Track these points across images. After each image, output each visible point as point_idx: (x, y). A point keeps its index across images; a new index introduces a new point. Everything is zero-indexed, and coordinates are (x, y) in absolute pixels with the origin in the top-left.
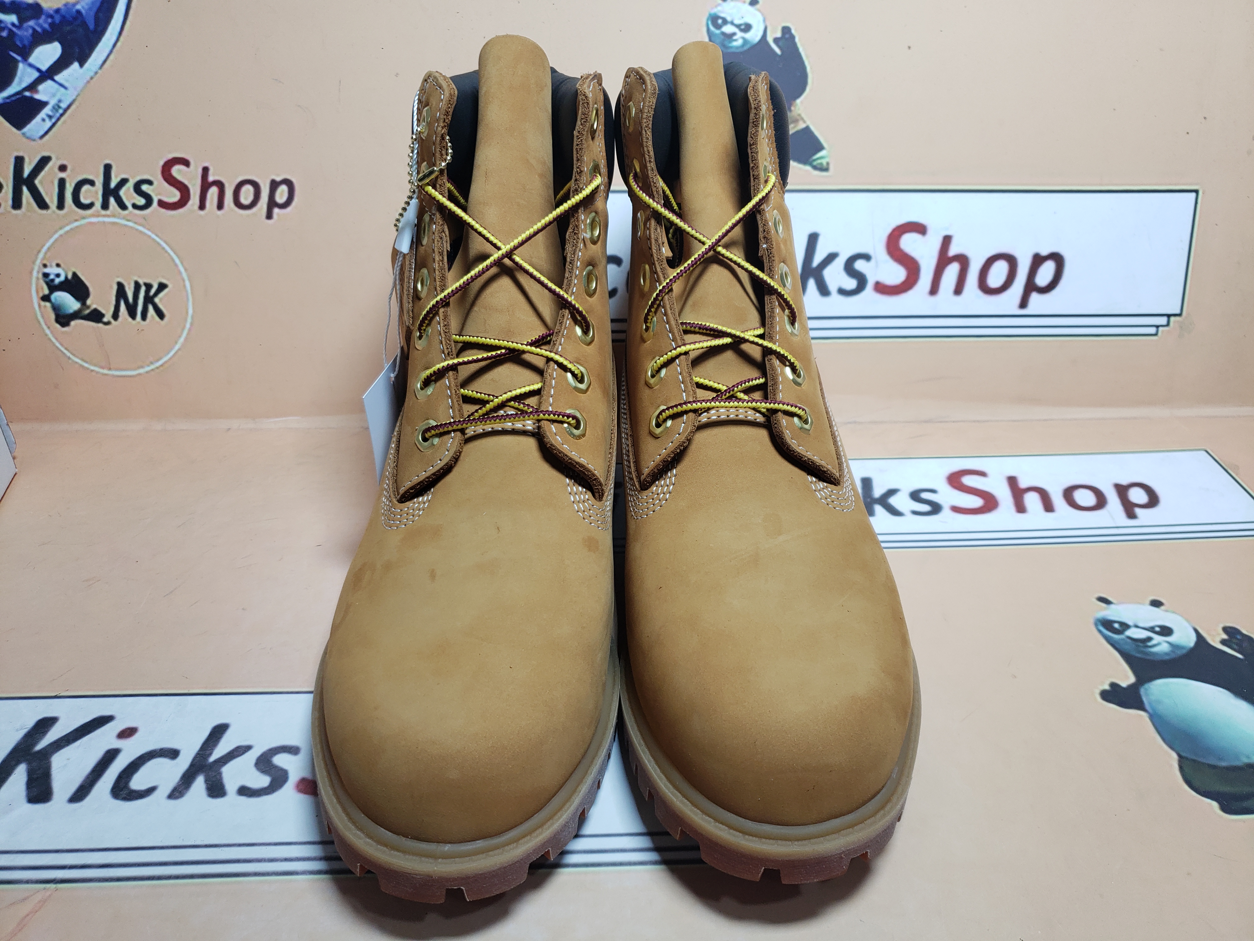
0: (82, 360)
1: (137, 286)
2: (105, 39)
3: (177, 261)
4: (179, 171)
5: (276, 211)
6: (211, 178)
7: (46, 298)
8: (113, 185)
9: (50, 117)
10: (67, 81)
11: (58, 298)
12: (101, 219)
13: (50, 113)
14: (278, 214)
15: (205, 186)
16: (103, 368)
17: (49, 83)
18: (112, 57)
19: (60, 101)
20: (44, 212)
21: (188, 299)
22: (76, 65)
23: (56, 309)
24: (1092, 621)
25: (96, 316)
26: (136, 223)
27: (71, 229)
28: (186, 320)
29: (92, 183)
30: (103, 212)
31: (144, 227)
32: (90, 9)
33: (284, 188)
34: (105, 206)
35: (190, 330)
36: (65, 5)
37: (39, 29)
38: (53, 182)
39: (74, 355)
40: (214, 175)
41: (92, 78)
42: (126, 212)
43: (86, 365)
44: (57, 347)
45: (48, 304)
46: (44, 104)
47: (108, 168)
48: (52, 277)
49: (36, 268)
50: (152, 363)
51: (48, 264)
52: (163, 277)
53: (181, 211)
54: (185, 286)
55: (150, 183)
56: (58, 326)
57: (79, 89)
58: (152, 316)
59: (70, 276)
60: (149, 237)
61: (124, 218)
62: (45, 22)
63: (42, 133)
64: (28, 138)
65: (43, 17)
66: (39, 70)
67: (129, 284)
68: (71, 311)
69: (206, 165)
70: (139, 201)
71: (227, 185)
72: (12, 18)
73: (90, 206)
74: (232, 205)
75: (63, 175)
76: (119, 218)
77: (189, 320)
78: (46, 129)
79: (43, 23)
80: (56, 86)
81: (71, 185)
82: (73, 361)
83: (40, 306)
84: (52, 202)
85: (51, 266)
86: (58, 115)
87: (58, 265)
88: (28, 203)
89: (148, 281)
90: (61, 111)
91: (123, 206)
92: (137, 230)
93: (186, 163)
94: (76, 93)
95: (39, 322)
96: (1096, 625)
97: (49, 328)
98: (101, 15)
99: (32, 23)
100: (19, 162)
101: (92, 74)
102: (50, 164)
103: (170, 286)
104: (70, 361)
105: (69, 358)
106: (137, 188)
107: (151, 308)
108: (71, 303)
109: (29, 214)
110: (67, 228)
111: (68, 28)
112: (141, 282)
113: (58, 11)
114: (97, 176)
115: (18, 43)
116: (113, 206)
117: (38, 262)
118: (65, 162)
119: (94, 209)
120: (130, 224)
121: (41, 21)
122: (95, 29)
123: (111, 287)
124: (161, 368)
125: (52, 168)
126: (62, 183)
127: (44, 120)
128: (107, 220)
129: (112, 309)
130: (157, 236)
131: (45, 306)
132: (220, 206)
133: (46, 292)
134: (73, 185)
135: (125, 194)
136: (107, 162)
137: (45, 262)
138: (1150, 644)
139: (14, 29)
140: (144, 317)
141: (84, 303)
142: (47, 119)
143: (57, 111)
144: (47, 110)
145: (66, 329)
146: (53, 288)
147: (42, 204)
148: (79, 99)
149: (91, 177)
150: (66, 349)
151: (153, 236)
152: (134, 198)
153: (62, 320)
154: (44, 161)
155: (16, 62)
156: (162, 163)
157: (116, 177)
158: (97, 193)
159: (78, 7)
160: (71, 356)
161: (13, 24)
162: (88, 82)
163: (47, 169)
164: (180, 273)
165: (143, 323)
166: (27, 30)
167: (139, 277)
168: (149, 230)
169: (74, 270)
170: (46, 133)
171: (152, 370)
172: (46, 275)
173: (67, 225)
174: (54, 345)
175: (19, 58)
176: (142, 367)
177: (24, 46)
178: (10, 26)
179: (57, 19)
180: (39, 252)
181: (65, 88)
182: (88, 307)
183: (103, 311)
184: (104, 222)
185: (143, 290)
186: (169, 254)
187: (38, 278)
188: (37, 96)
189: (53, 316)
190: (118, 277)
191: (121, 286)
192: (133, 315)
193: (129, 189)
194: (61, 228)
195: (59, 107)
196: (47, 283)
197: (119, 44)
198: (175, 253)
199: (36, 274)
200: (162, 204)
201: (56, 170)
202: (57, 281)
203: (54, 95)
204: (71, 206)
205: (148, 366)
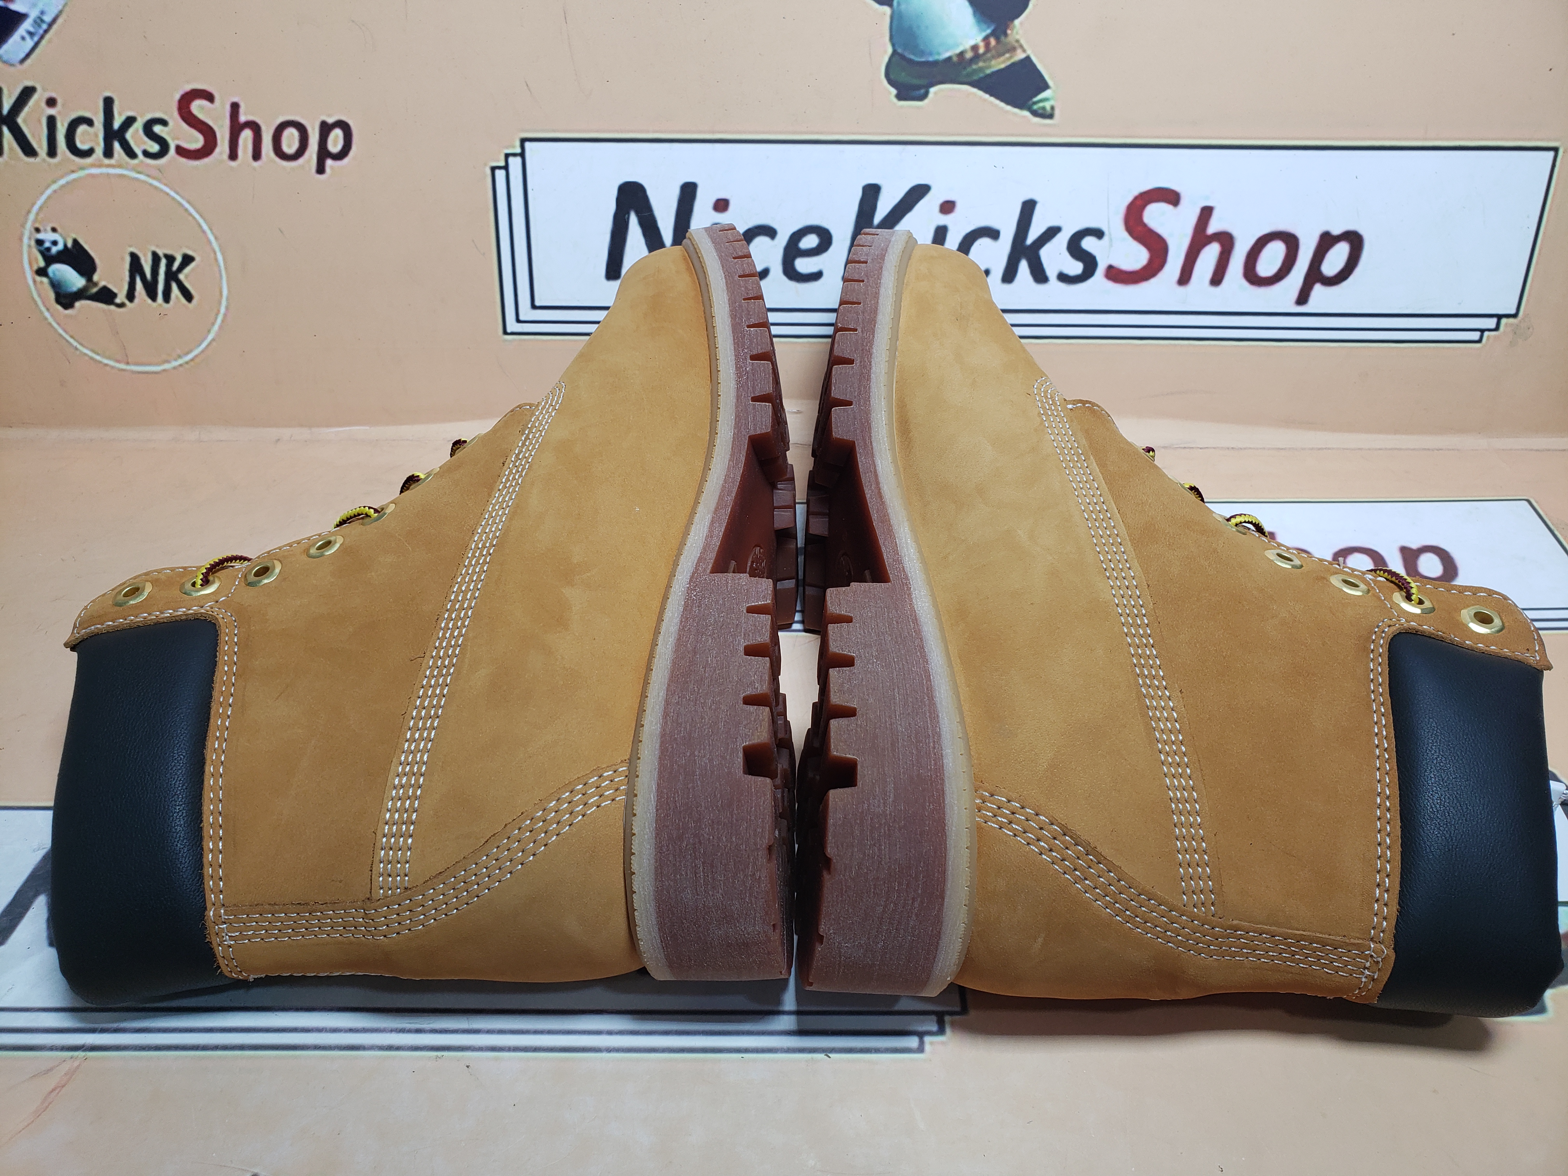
1: (156, 258)
3: (205, 227)
4: (201, 108)
5: (329, 162)
6: (243, 118)
7: (42, 272)
8: (116, 125)
9: (31, 34)
11: (57, 273)
12: (104, 170)
13: (32, 29)
14: (332, 167)
15: (236, 129)
16: (118, 361)
19: (42, 13)
20: (31, 160)
21: (221, 276)
23: (56, 285)
25: (106, 296)
26: (148, 176)
27: (68, 183)
28: (220, 303)
29: (89, 122)
30: (107, 161)
31: (160, 181)
33: (338, 133)
34: (108, 153)
35: (225, 315)
38: (39, 121)
40: (245, 114)
42: (135, 161)
43: (98, 358)
44: (61, 335)
45: (45, 280)
47: (108, 103)
48: (47, 245)
49: (27, 234)
50: (180, 357)
51: (42, 228)
52: (189, 248)
53: (206, 160)
54: (216, 260)
55: (164, 123)
56: (59, 308)
58: (177, 297)
59: (70, 244)
60: (168, 194)
61: (134, 169)
63: (22, 55)
67: (145, 255)
68: (75, 289)
70: (152, 147)
71: (263, 128)
73: (89, 153)
74: (272, 154)
75: (52, 111)
76: (127, 169)
78: (27, 50)
81: (63, 125)
82: (81, 352)
83: (35, 281)
85: (45, 230)
86: (41, 32)
87: (54, 230)
88: (11, 149)
89: (169, 252)
90: (45, 26)
91: (131, 154)
92: (151, 185)
93: (209, 97)
95: (35, 302)
97: (48, 310)
102: (35, 97)
104: (78, 353)
105: (76, 349)
107: (174, 287)
108: (75, 280)
109: (13, 162)
110: (62, 182)
112: (160, 253)
114: (96, 113)
116: (119, 154)
117: (29, 226)
118: (54, 95)
119: (94, 156)
120: (142, 177)
123: (123, 259)
124: (192, 363)
125: (37, 102)
126: (52, 122)
127: (23, 38)
128: (112, 171)
129: (126, 287)
130: (177, 193)
131: (42, 282)
132: (257, 155)
133: (42, 264)
134: (66, 125)
135: (132, 137)
137: (37, 225)
140: (167, 298)
141: (89, 279)
142: (27, 37)
143: (40, 26)
144: (27, 25)
145: (69, 312)
146: (50, 259)
147: (29, 150)
148: (67, 9)
149: (87, 114)
150: (72, 337)
151: (172, 193)
152: (145, 143)
154: (27, 93)
156: (177, 96)
158: (96, 135)
160: (79, 346)
163: (32, 102)
167: (157, 246)
168: (165, 185)
169: (74, 236)
170: (28, 56)
171: (181, 365)
172: (40, 242)
173: (62, 177)
174: (56, 330)
176: (168, 362)
180: (29, 212)
182: (96, 284)
183: (115, 290)
184: (108, 174)
186: (194, 218)
187: (29, 246)
189: (52, 295)
190: (130, 246)
191: (135, 258)
192: (153, 296)
193: (137, 130)
194: (54, 182)
195: (42, 21)
196: (42, 253)
198: (201, 216)
199: (28, 241)
200: (180, 151)
201: (43, 104)
202: (54, 250)
205: (176, 360)
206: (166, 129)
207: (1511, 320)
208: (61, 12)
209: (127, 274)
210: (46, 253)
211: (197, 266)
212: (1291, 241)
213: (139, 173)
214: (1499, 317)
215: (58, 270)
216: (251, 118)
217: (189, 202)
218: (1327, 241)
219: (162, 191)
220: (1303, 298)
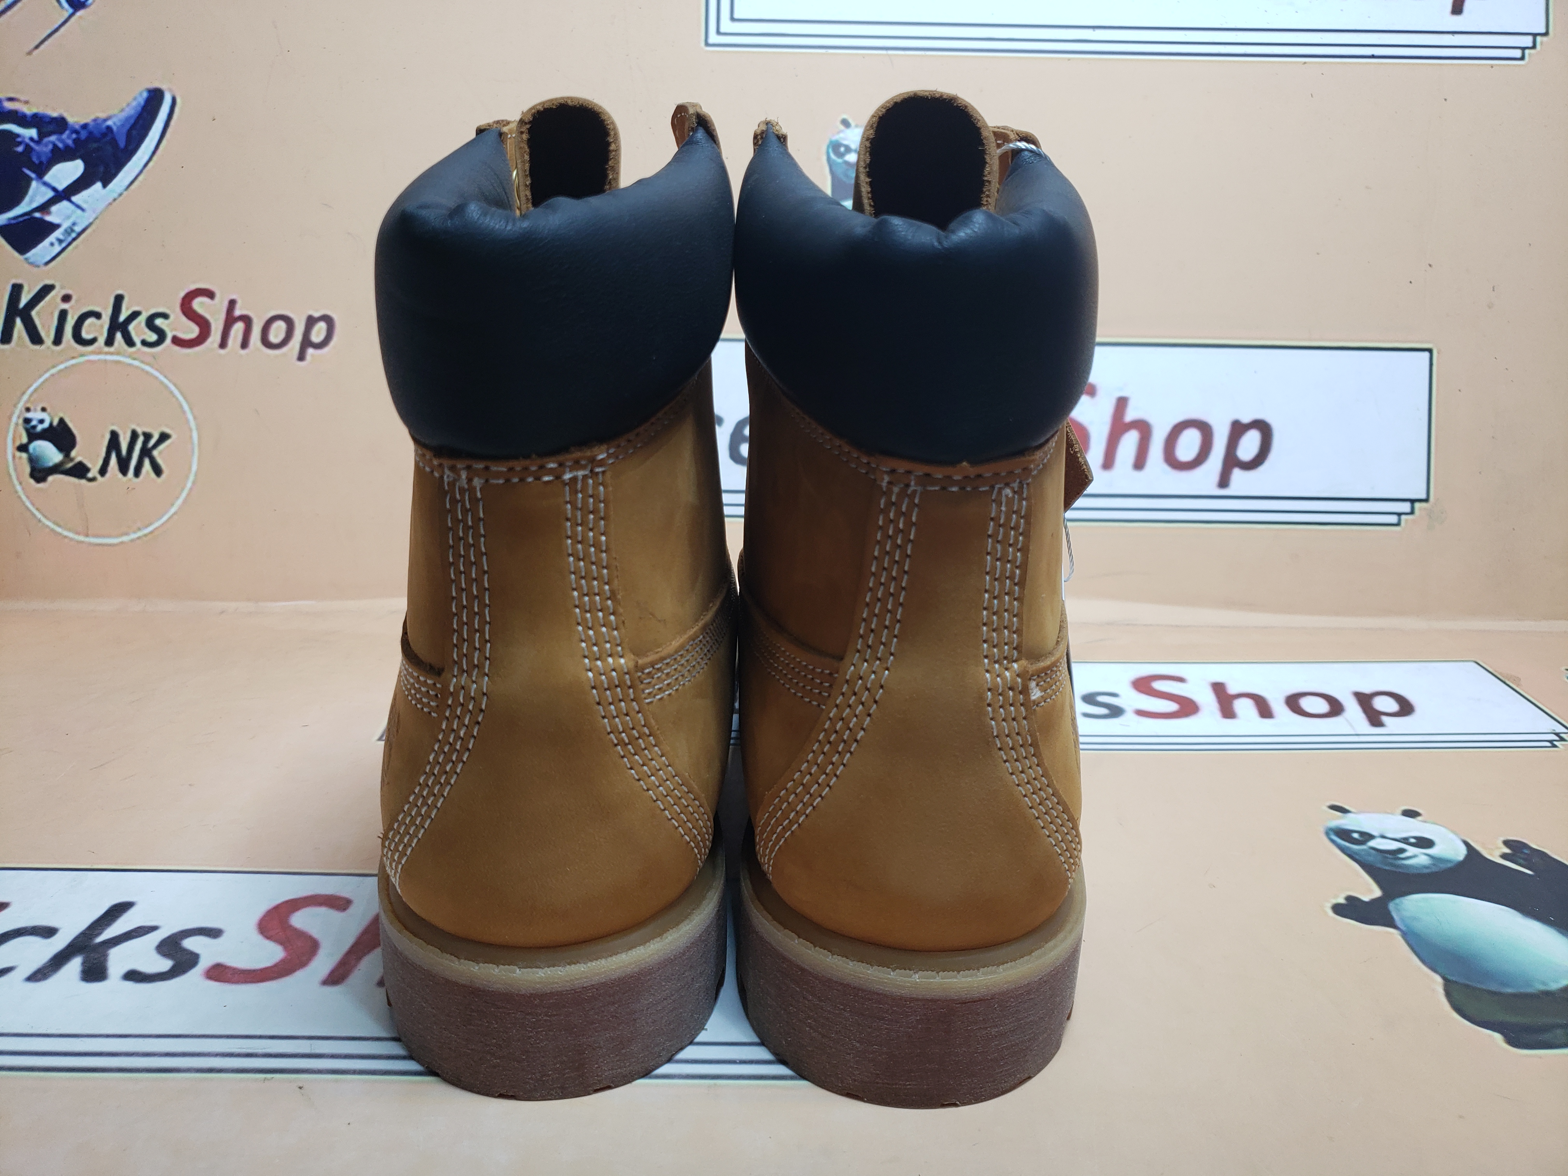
0: (56, 523)
1: (134, 435)
2: (135, 159)
5: (310, 351)
6: (238, 312)
7: (23, 448)
8: (122, 318)
9: (60, 241)
10: (86, 202)
12: (102, 357)
13: (61, 237)
16: (78, 533)
17: (65, 203)
18: (141, 178)
19: (74, 224)
20: (37, 347)
22: (98, 185)
23: (33, 461)
25: (80, 471)
26: (143, 362)
27: (66, 368)
28: (187, 477)
29: (98, 316)
30: (107, 349)
31: (152, 367)
32: (123, 125)
33: (322, 326)
34: (109, 342)
35: (191, 489)
36: (95, 120)
37: (60, 145)
38: (52, 313)
39: (45, 517)
40: (241, 309)
41: (115, 200)
42: (133, 349)
43: (59, 530)
45: (24, 455)
46: (54, 227)
47: (119, 299)
48: (34, 423)
49: (17, 412)
50: (139, 529)
51: (32, 408)
52: (167, 426)
54: (191, 437)
55: (165, 316)
56: (32, 481)
57: (98, 211)
58: (147, 472)
60: (156, 378)
61: (130, 356)
62: (69, 137)
63: (48, 258)
64: (31, 264)
65: (67, 132)
66: (54, 189)
67: (125, 433)
68: (51, 464)
69: (233, 297)
72: (33, 133)
74: (259, 344)
75: (65, 306)
76: (124, 356)
77: (192, 478)
78: (53, 254)
79: (67, 138)
80: (72, 207)
81: (73, 318)
82: (44, 524)
83: (14, 457)
84: (48, 336)
85: (35, 410)
86: (70, 239)
87: (44, 409)
88: (19, 337)
89: (147, 430)
90: (74, 235)
91: (130, 342)
92: (143, 370)
93: (210, 294)
94: (94, 216)
95: (10, 476)
96: (1327, 834)
97: (21, 483)
98: (134, 132)
99: (53, 138)
100: (17, 289)
101: (115, 195)
102: (53, 293)
104: (40, 525)
105: (40, 521)
106: (150, 323)
107: (147, 463)
108: (50, 453)
109: (19, 349)
110: (62, 367)
111: (95, 145)
112: (140, 431)
113: (85, 126)
114: (105, 308)
115: (35, 159)
116: (119, 344)
117: (21, 405)
118: (70, 292)
119: (96, 345)
120: (136, 363)
121: (64, 136)
122: (126, 146)
123: (103, 436)
124: (150, 536)
125: (54, 298)
126: (63, 315)
127: (52, 244)
128: (109, 357)
129: (100, 462)
131: (20, 458)
132: (245, 344)
133: (25, 440)
134: (76, 318)
135: (134, 329)
136: (120, 292)
137: (28, 405)
139: (32, 144)
140: (137, 473)
141: (67, 455)
142: (56, 244)
143: (69, 234)
144: (58, 234)
145: (41, 485)
146: (33, 435)
147: (36, 338)
149: (97, 309)
150: (37, 509)
151: (162, 378)
152: (145, 333)
153: (38, 475)
154: (46, 290)
155: (29, 180)
157: (127, 309)
158: (102, 326)
159: (109, 123)
161: (32, 139)
162: (110, 204)
163: (48, 298)
164: (187, 421)
166: (46, 145)
167: (138, 425)
168: (157, 370)
169: (61, 415)
171: (139, 538)
172: (27, 421)
173: (62, 362)
174: (24, 504)
175: (33, 175)
176: (127, 534)
177: (41, 163)
178: (27, 141)
179: (84, 135)
180: (24, 393)
181: (83, 210)
182: (72, 460)
183: (89, 465)
185: (141, 439)
186: (177, 399)
187: (17, 424)
188: (48, 218)
189: (28, 470)
190: (113, 424)
191: (114, 436)
192: (124, 469)
193: (140, 323)
194: (54, 367)
195: (73, 231)
197: (151, 164)
198: (185, 398)
199: (16, 419)
200: (176, 341)
201: (59, 300)
202: (40, 428)
203: (68, 217)
204: (69, 341)
205: (135, 532)
206: (166, 322)
207: (1424, 505)
208: (90, 224)
209: (104, 450)
210: (32, 431)
211: (172, 443)
212: (1205, 429)
213: (135, 359)
214: (1413, 501)
215: (40, 446)
216: (245, 312)
217: (175, 385)
218: (1238, 429)
220: (1224, 482)
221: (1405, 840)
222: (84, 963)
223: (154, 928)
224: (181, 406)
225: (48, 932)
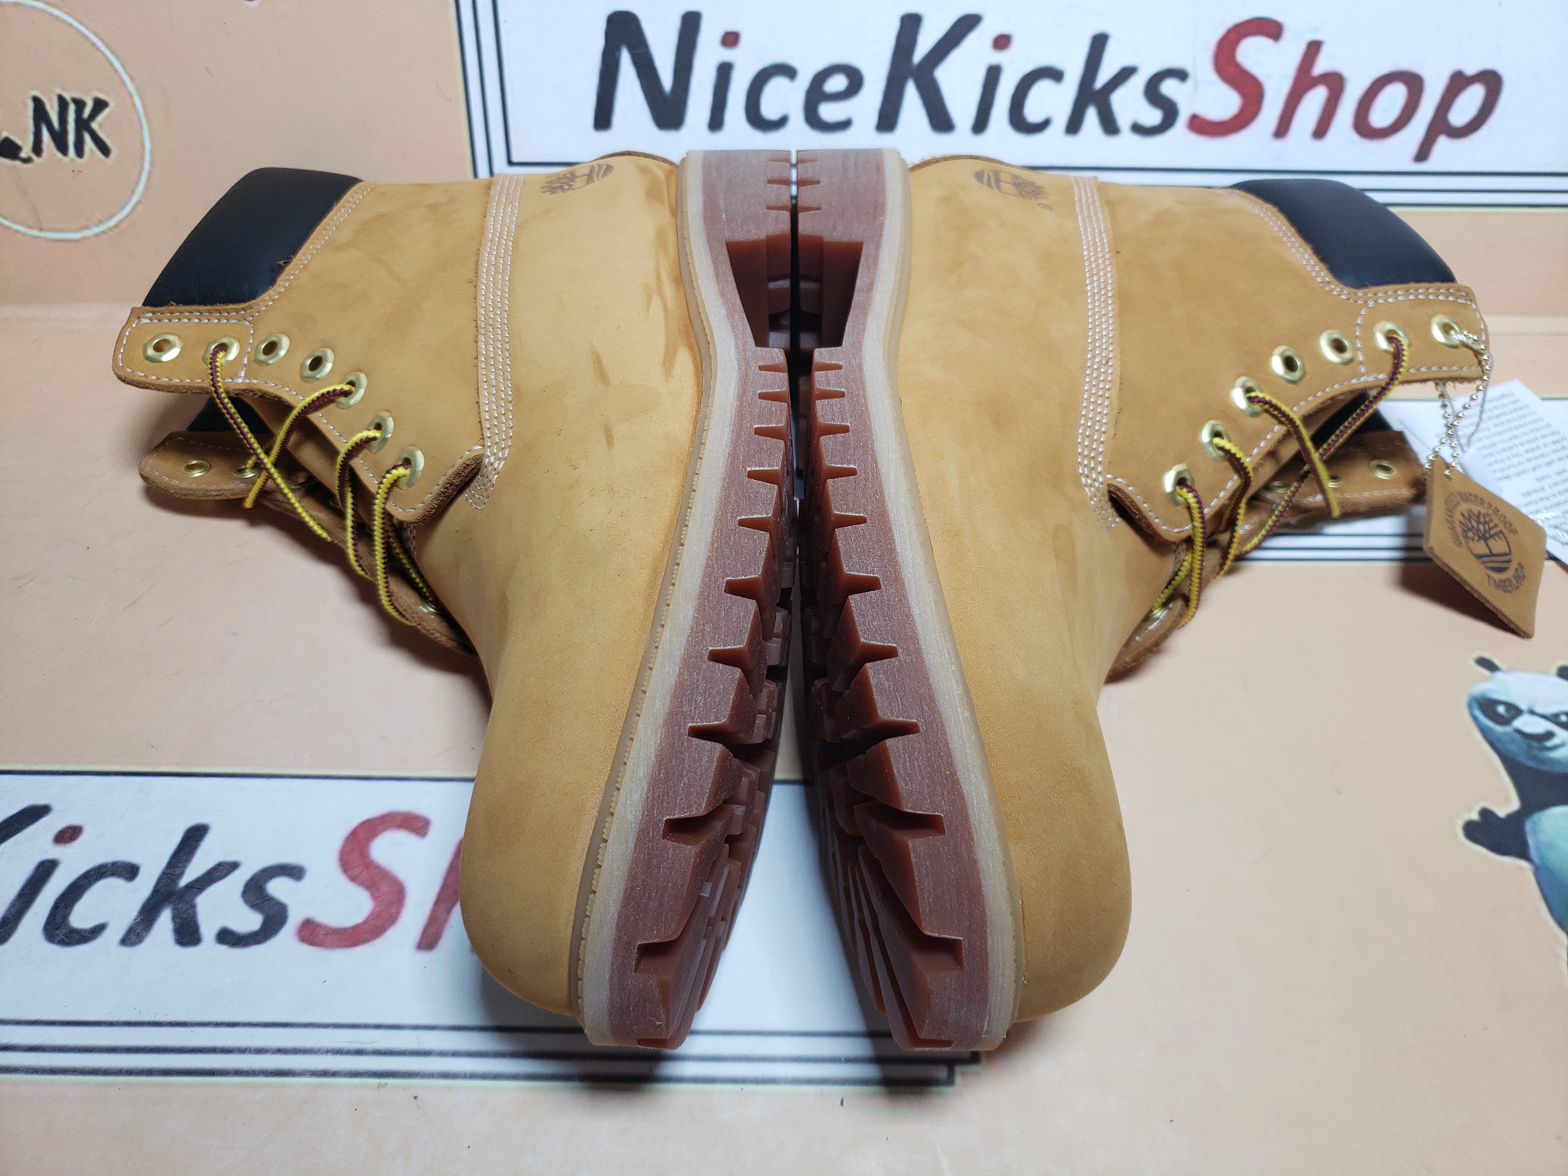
1: (63, 103)
3: (117, 65)
16: (30, 227)
21: (141, 126)
24: (1464, 700)
28: (142, 158)
31: (60, 9)
35: (150, 172)
50: (101, 222)
54: (134, 105)
58: (91, 150)
60: (71, 25)
67: (50, 100)
89: (77, 95)
92: (51, 14)
96: (1470, 707)
103: (112, 104)
107: (87, 138)
112: (67, 96)
123: (25, 105)
124: (116, 230)
129: (31, 139)
130: (82, 23)
138: (1549, 744)
140: (80, 152)
164: (123, 83)
165: (79, 160)
167: (63, 89)
168: (67, 13)
171: (104, 232)
176: (88, 227)
183: (19, 142)
185: (72, 108)
186: (103, 54)
191: (38, 103)
192: (62, 147)
205: (97, 226)
217: (95, 34)
219: (64, 21)
221: (1554, 718)
222: (174, 918)
223: (233, 866)
224: (111, 64)
225: (129, 871)
